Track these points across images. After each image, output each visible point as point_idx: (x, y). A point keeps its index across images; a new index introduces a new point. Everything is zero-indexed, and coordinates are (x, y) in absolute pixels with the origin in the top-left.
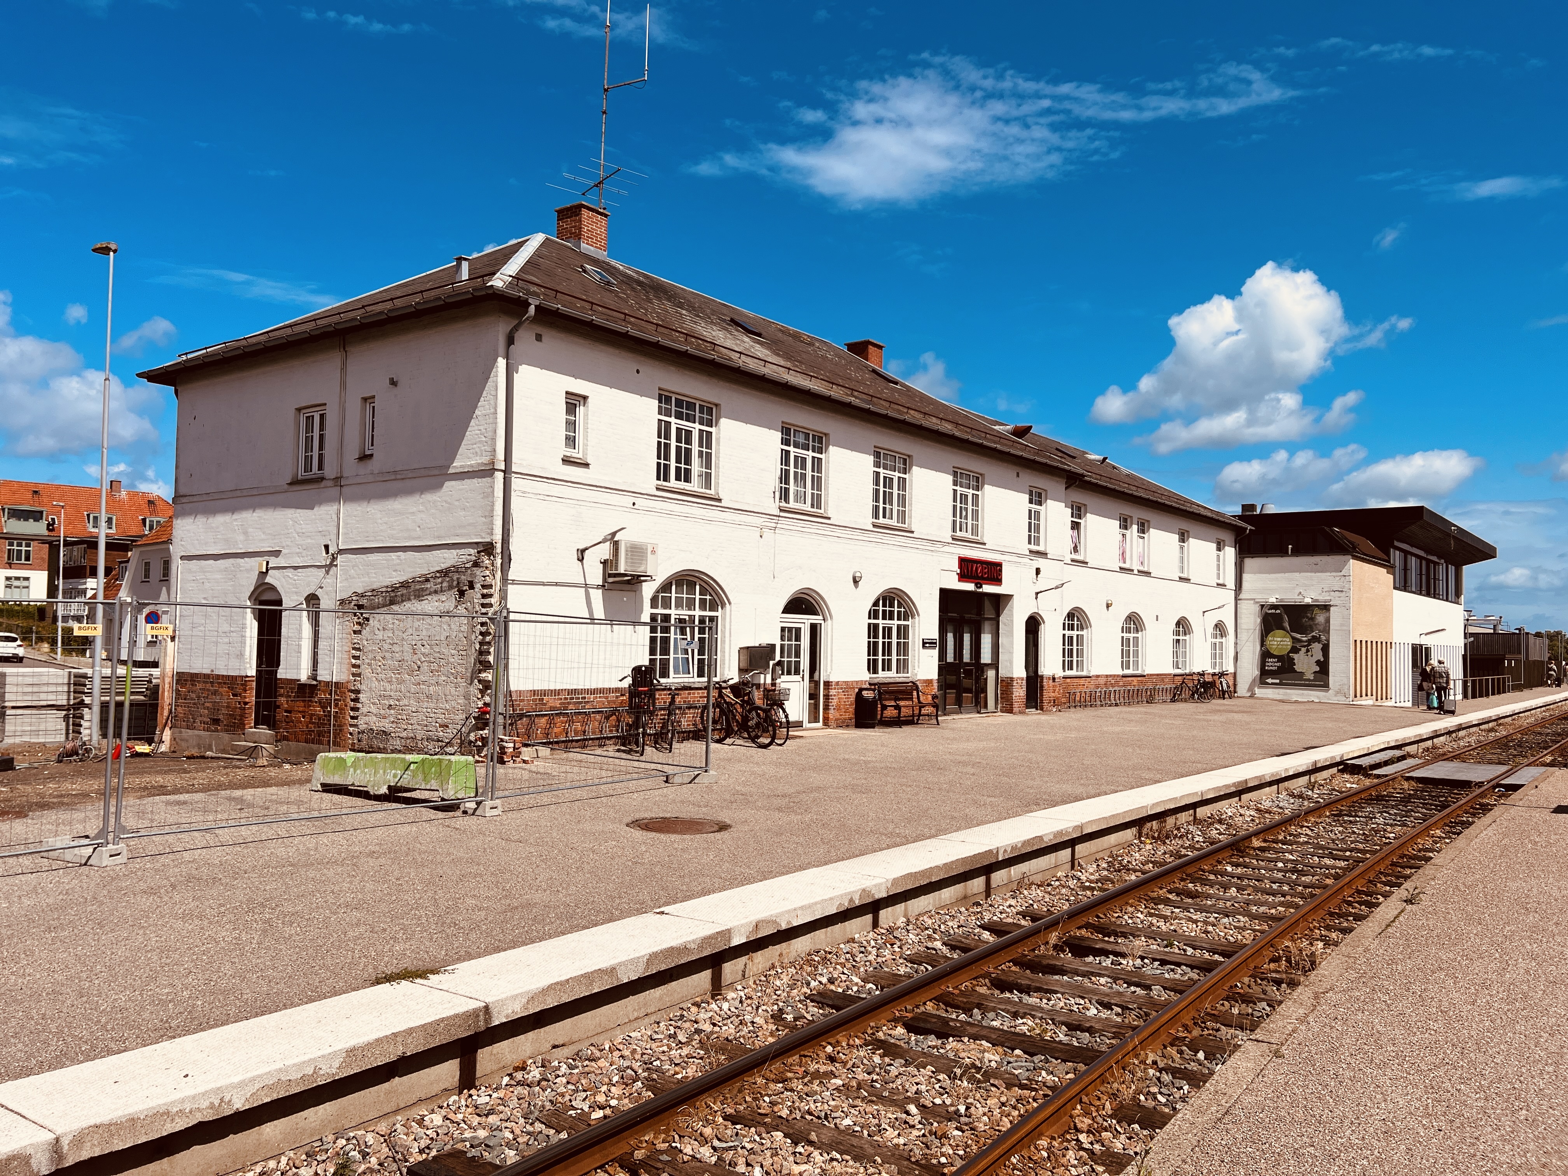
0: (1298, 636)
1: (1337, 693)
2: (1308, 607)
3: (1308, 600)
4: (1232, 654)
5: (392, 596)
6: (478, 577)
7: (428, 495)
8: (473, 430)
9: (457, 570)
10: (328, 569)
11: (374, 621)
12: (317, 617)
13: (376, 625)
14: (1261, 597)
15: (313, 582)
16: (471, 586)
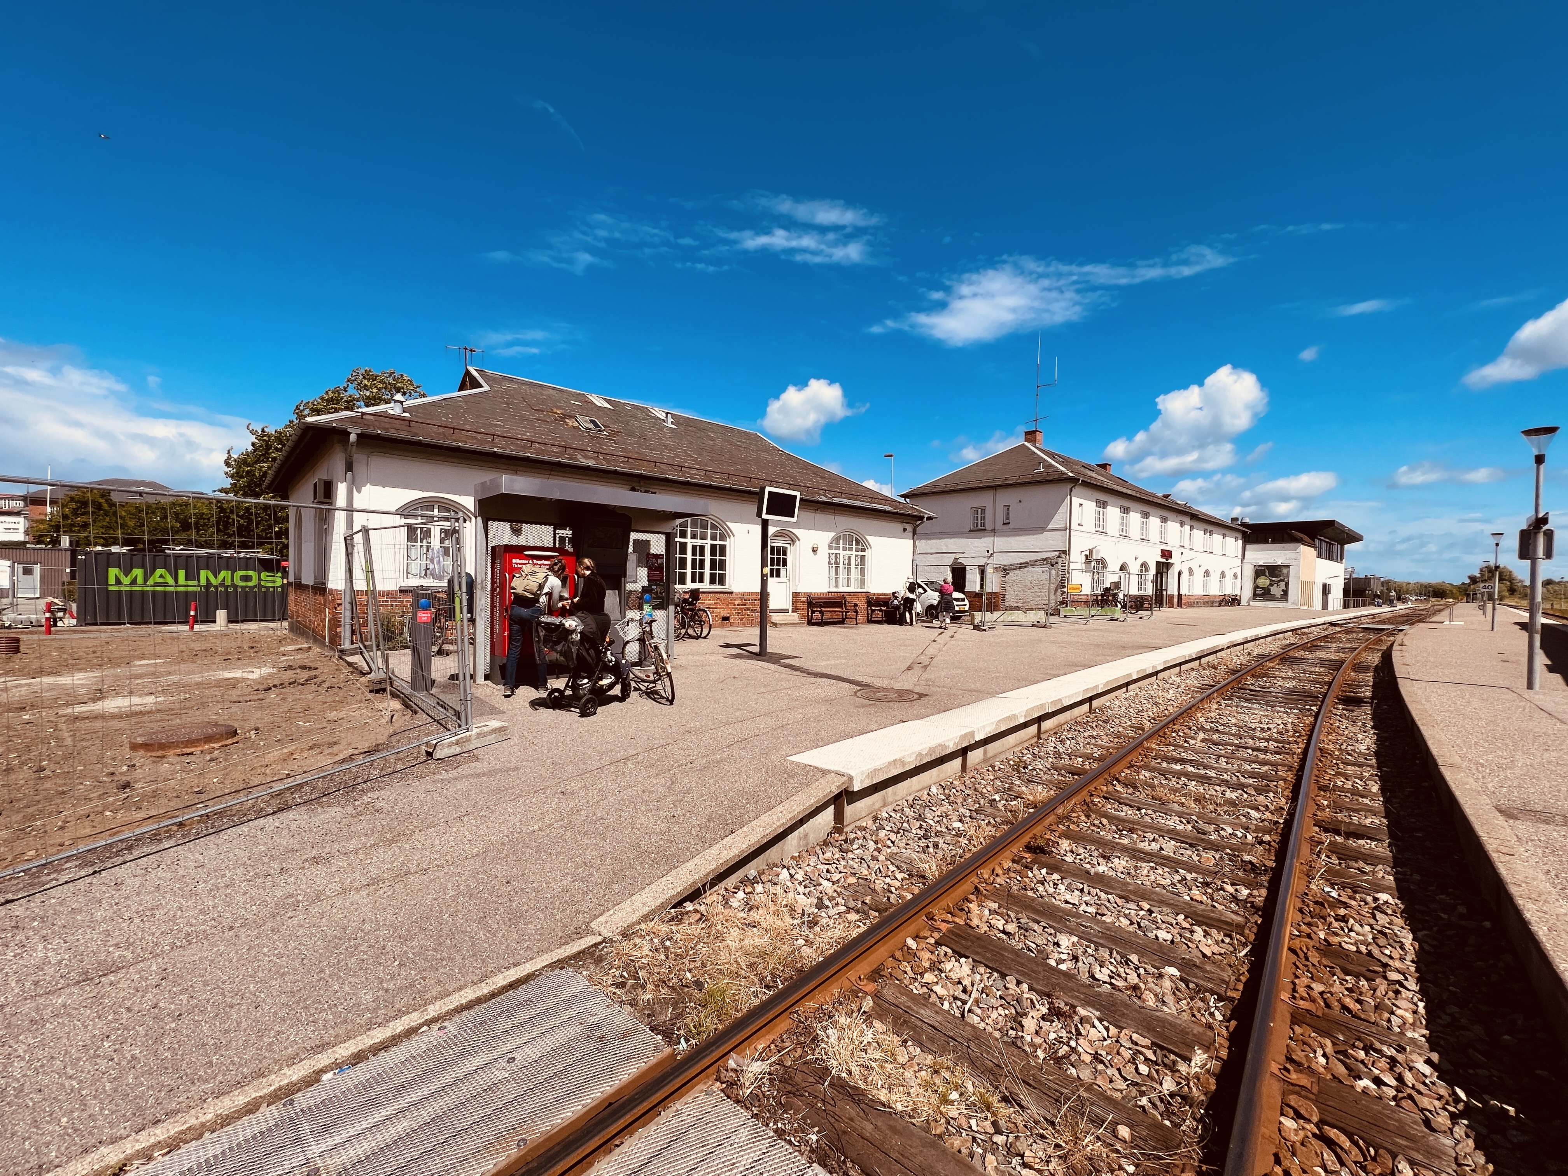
0: (1273, 579)
1: (1293, 603)
2: (1279, 566)
3: (1279, 563)
4: (1239, 587)
5: (1020, 566)
6: (1060, 561)
7: (1035, 536)
8: (1057, 517)
9: (1050, 558)
10: (989, 558)
11: (1012, 573)
12: (982, 573)
13: (1013, 575)
14: (1255, 562)
15: (982, 562)
16: (1057, 563)
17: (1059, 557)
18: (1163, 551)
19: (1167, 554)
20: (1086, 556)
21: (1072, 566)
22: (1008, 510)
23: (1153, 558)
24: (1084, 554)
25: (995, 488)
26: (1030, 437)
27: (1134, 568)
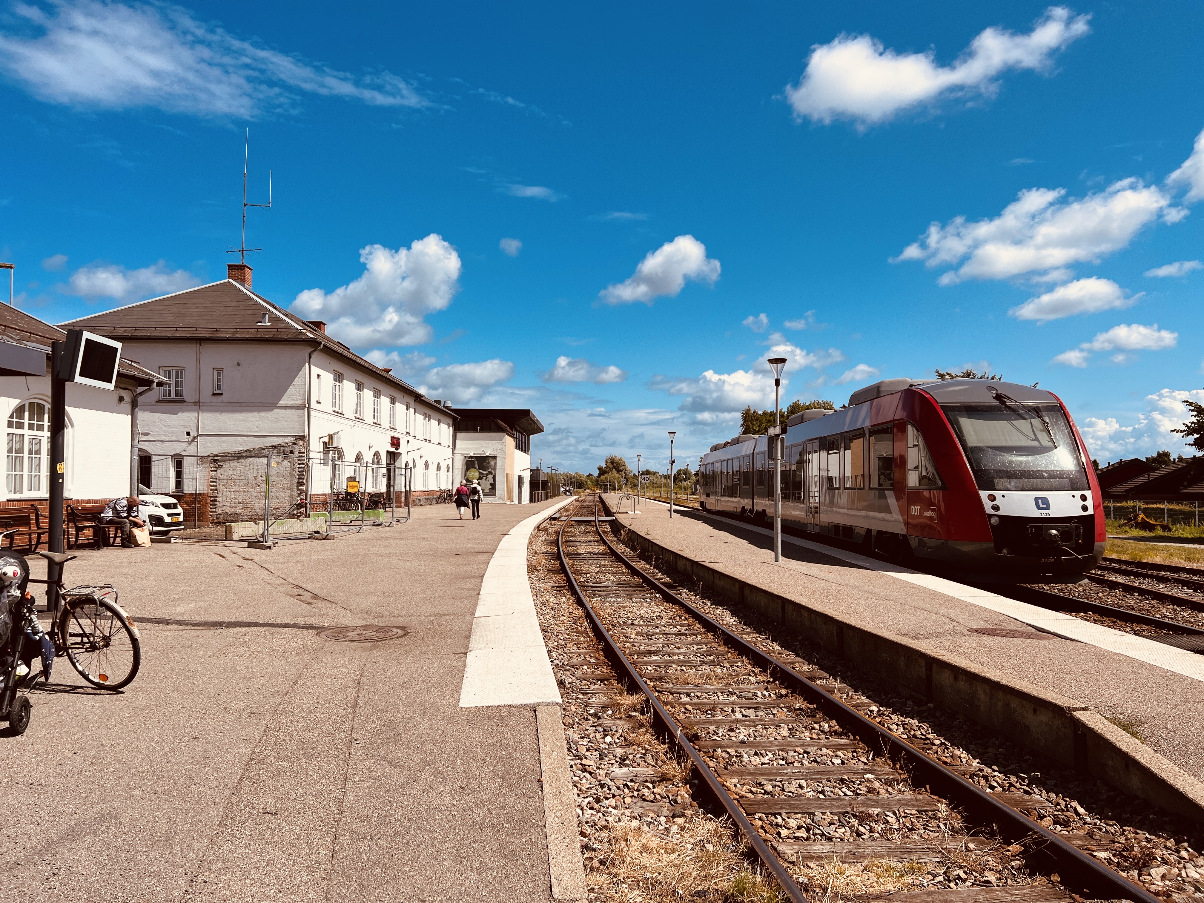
0: (482, 471)
1: (499, 498)
2: (487, 457)
3: (488, 454)
4: (451, 481)
5: (239, 456)
6: (296, 449)
7: (263, 414)
8: (291, 390)
9: (283, 446)
10: (190, 443)
11: (226, 466)
12: (179, 464)
13: (229, 469)
14: (465, 452)
15: (178, 448)
16: (292, 452)
17: (295, 444)
18: (393, 438)
19: (395, 442)
20: (325, 443)
21: (312, 455)
22: (219, 374)
23: (385, 447)
24: (322, 440)
25: (200, 341)
26: (235, 273)
27: (368, 457)
